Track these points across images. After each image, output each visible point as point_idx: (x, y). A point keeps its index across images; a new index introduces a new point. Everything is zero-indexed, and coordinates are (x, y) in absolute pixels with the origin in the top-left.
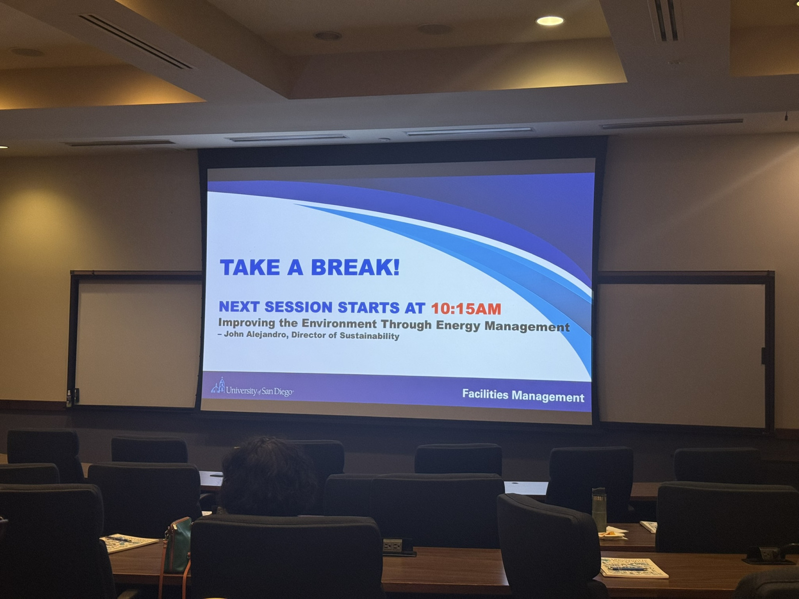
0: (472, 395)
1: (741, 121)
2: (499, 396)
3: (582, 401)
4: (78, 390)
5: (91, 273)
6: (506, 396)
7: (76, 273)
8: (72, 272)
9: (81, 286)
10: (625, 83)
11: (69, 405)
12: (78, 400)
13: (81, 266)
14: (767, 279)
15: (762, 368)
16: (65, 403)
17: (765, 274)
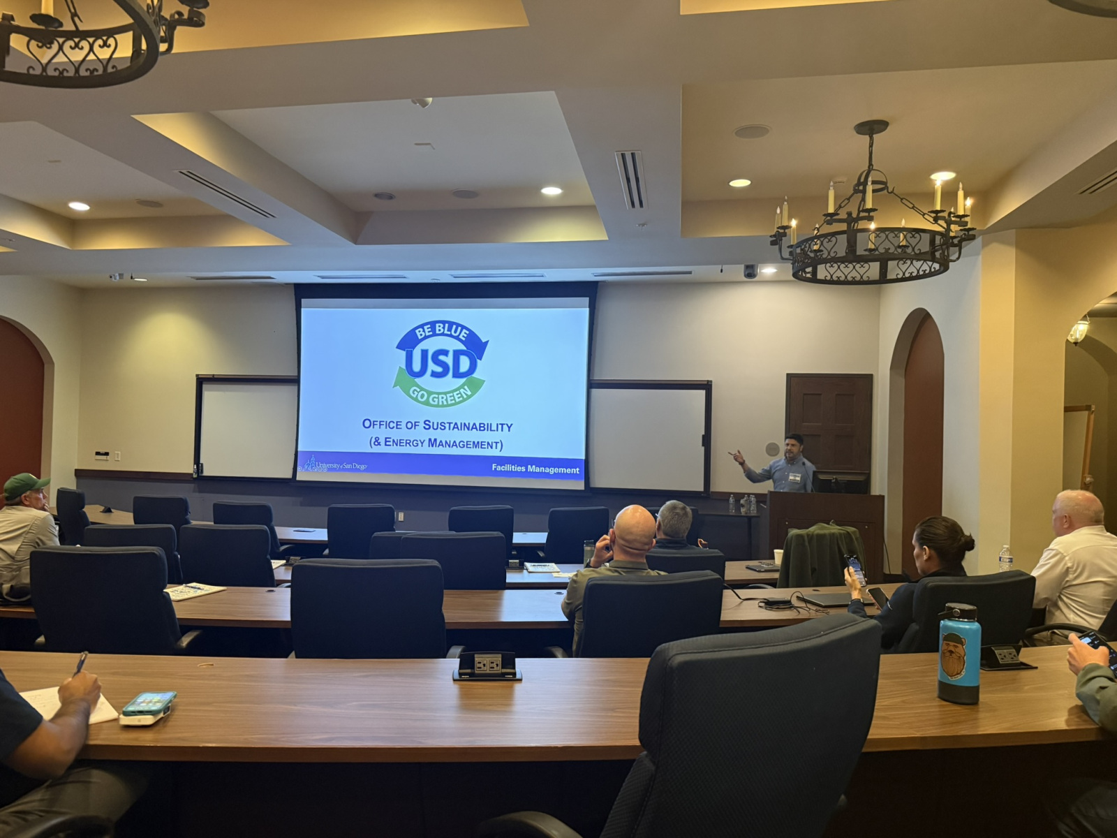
0: (499, 468)
1: (690, 273)
2: (519, 469)
3: (578, 473)
4: (202, 464)
5: (211, 377)
6: (523, 469)
7: (200, 376)
8: (197, 375)
9: (204, 386)
10: (606, 241)
11: (195, 476)
12: (202, 472)
13: (206, 371)
14: (707, 386)
15: (703, 449)
16: (192, 474)
17: (706, 383)
